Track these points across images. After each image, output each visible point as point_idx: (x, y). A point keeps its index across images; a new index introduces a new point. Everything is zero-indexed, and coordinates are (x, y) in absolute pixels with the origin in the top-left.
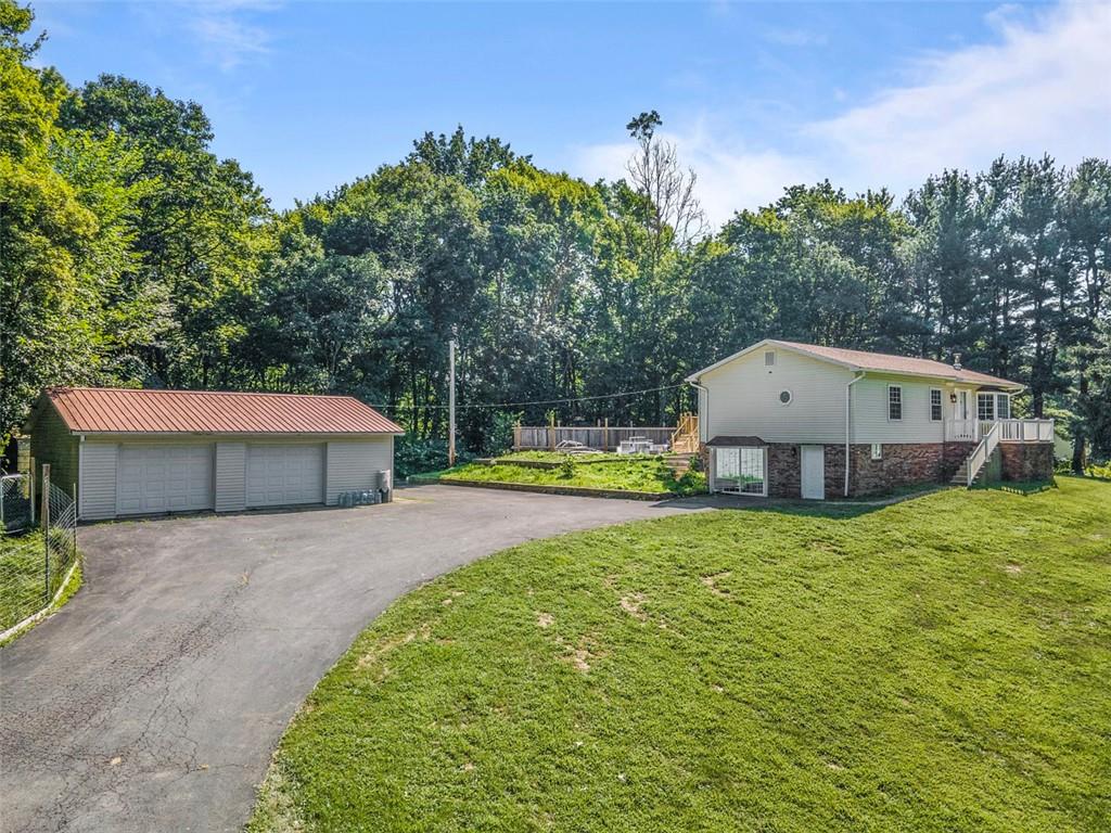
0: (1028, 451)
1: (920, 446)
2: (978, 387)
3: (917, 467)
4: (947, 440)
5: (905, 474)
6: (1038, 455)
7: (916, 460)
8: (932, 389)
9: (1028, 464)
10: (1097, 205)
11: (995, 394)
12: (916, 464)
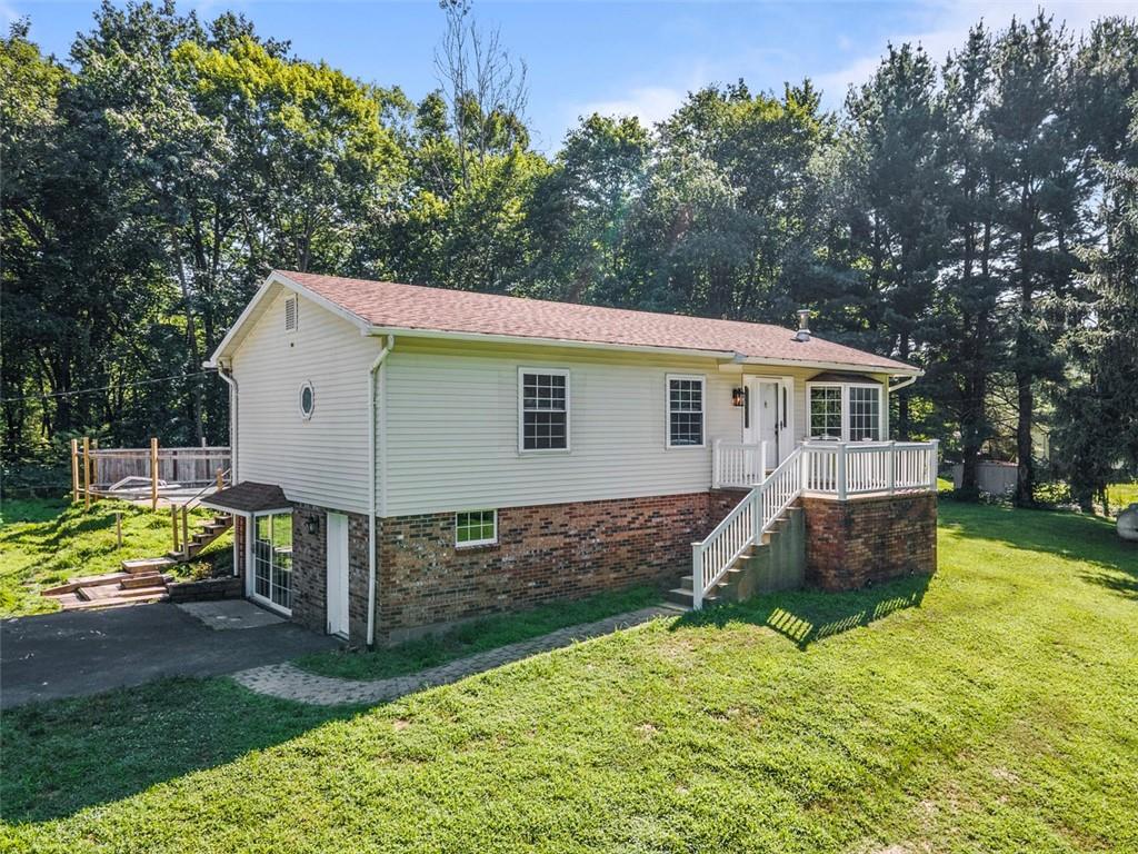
0: (858, 518)
1: (633, 503)
2: (812, 373)
3: (623, 551)
4: (716, 486)
5: (585, 570)
6: (892, 522)
7: (619, 537)
8: (670, 377)
9: (858, 546)
10: (1114, 77)
11: (846, 388)
12: (621, 544)
